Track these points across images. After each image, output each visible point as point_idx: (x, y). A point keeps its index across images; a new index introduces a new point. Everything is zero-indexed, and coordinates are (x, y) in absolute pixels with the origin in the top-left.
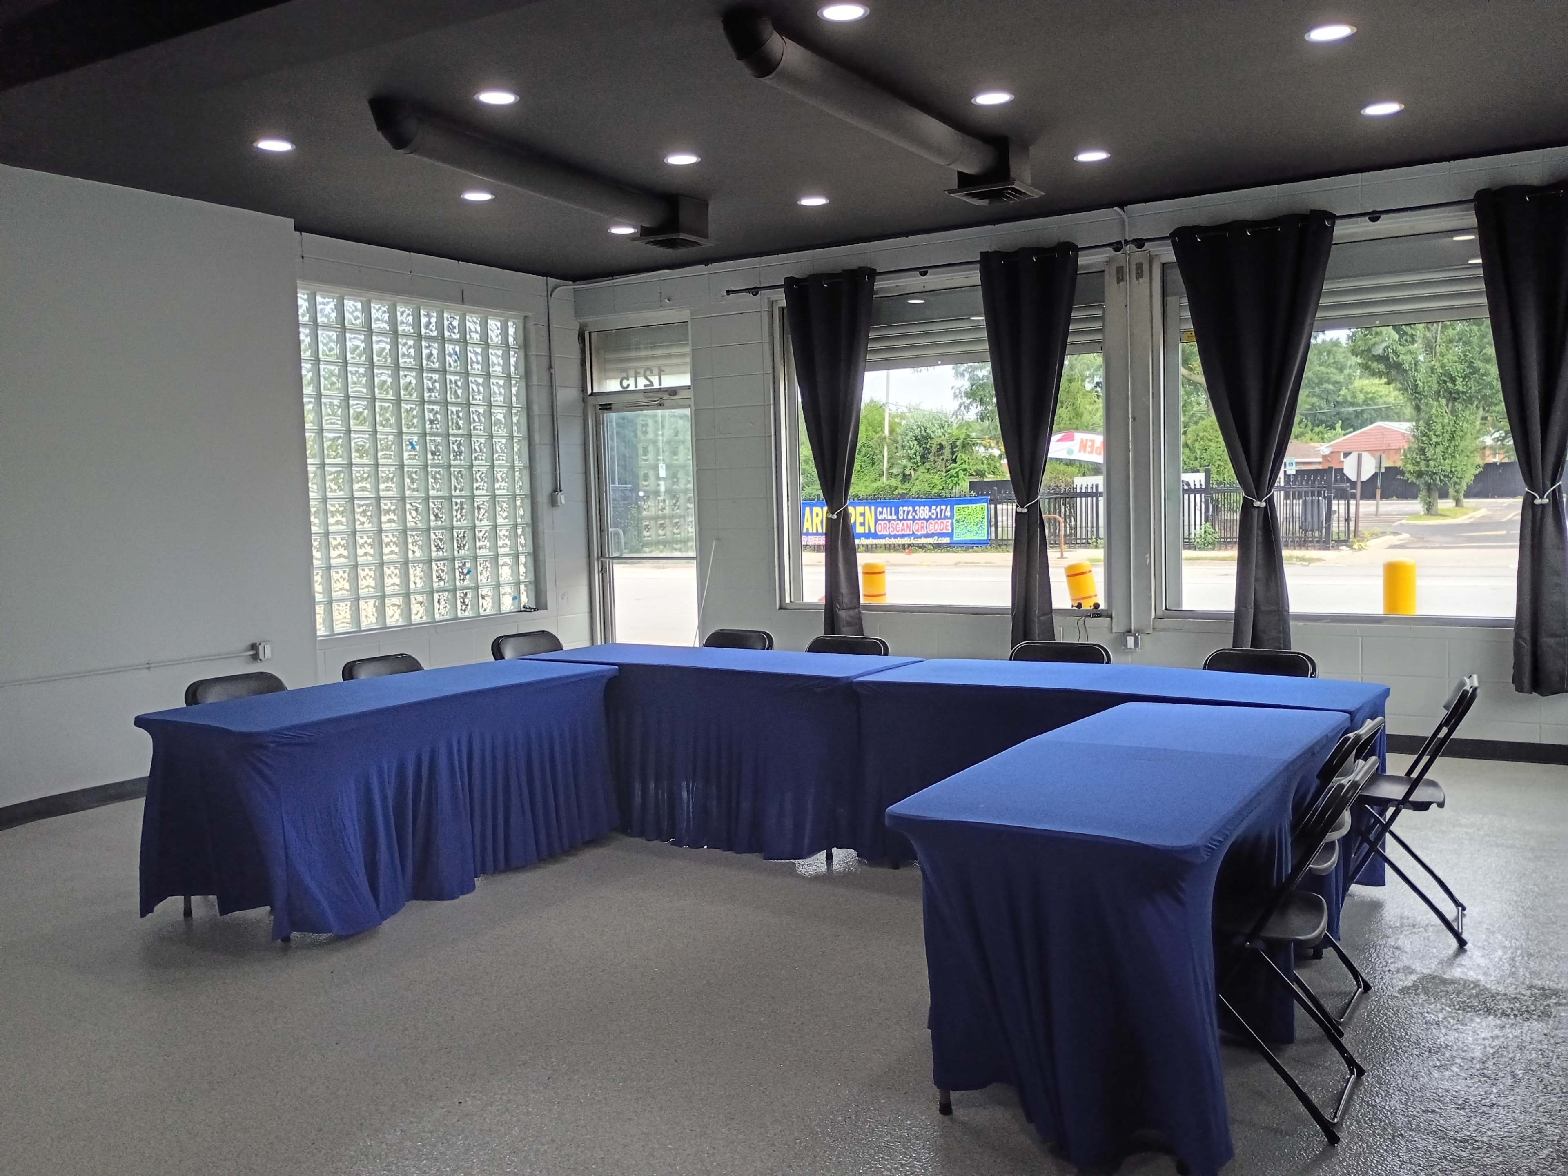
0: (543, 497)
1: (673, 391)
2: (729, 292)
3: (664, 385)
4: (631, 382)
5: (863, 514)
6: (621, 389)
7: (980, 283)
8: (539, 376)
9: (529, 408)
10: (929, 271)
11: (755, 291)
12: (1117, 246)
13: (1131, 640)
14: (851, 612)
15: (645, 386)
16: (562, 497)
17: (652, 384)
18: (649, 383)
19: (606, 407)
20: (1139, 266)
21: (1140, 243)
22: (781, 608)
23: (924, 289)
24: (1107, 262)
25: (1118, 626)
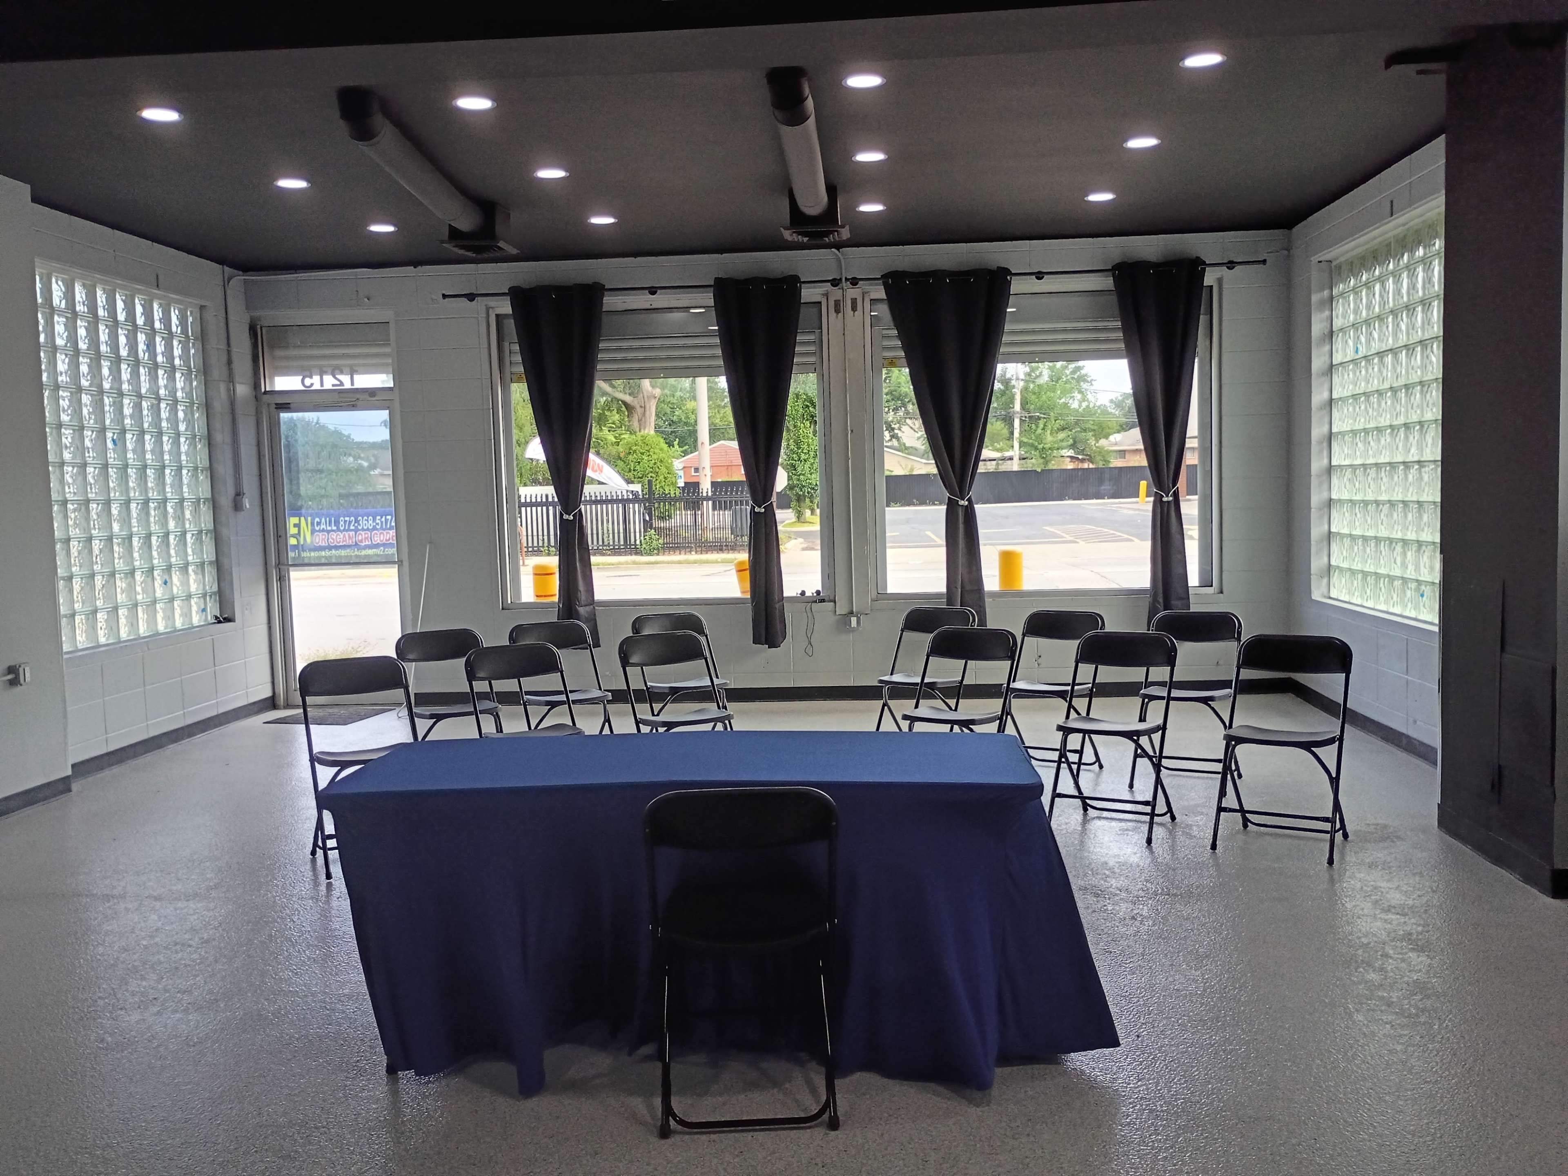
0: (226, 501)
1: (372, 392)
2: (444, 296)
3: (357, 385)
4: (316, 379)
6: (304, 388)
7: (713, 305)
8: (218, 372)
9: (208, 407)
10: (659, 291)
11: (471, 297)
12: (835, 283)
13: (854, 620)
14: (588, 609)
15: (333, 385)
16: (247, 500)
17: (342, 384)
18: (339, 383)
19: (285, 407)
20: (854, 302)
21: (854, 282)
22: (503, 609)
23: (651, 307)
24: (826, 295)
25: (841, 609)
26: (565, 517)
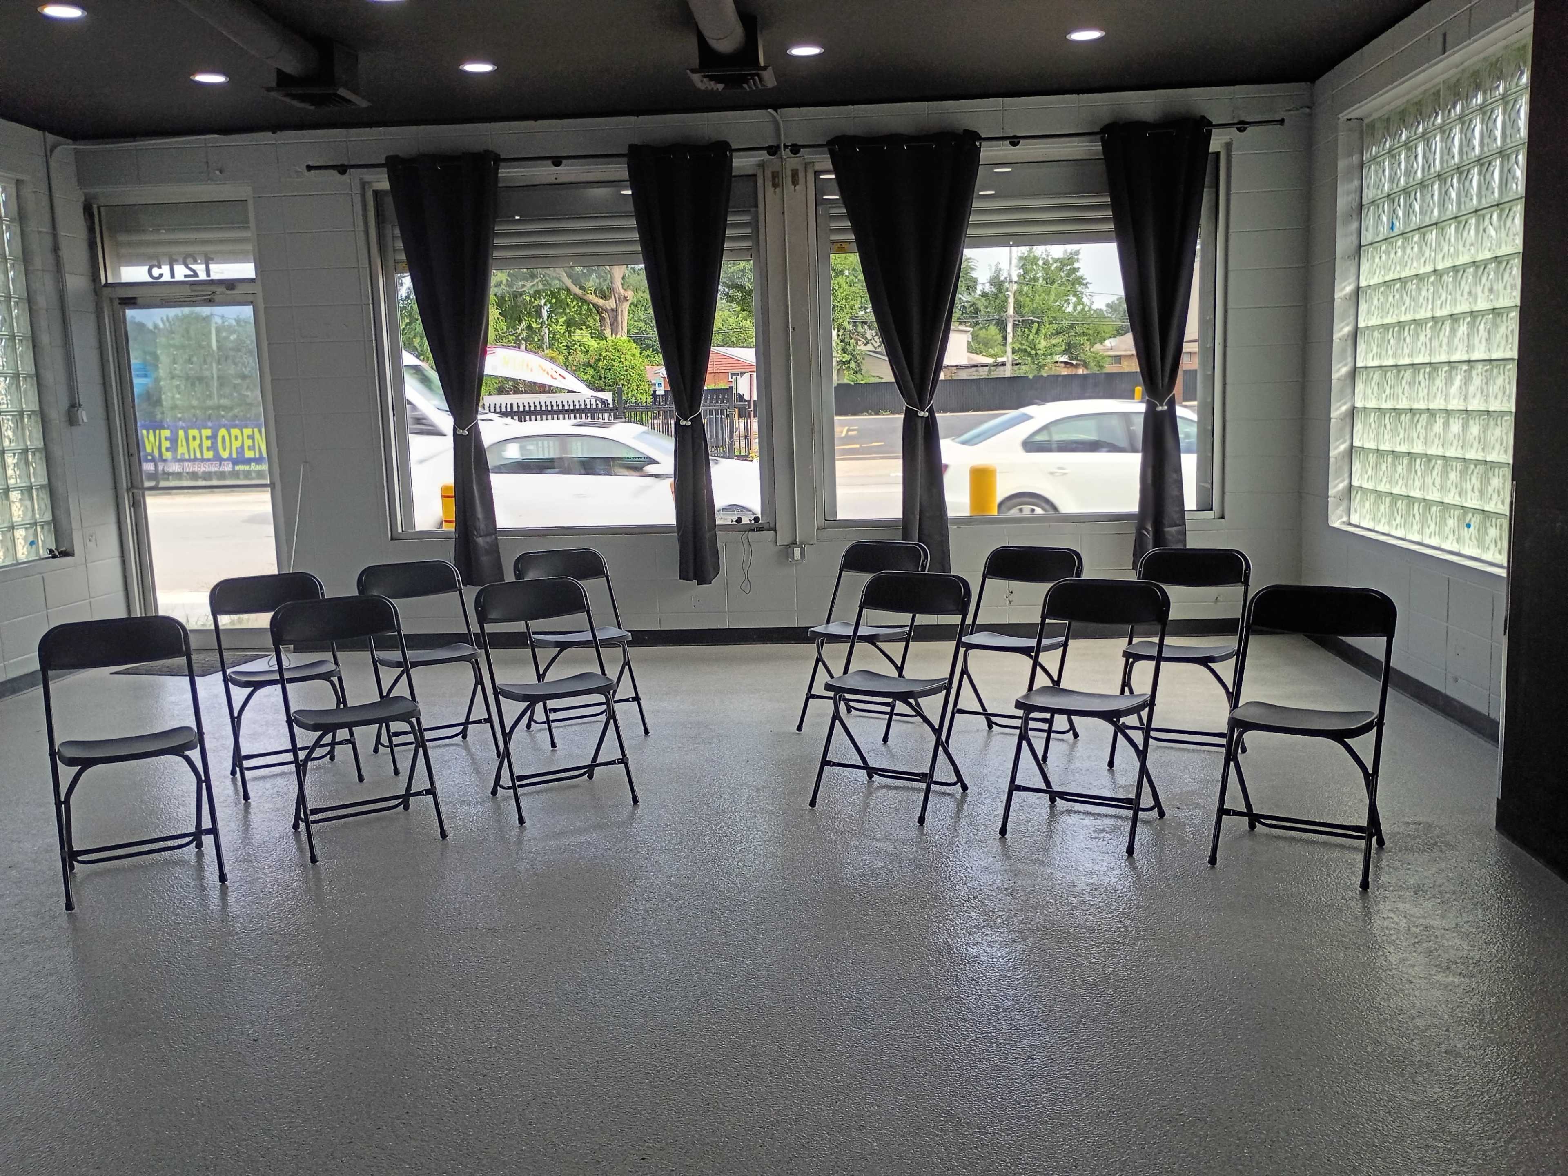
0: (56, 415)
1: (230, 284)
2: (309, 168)
3: (214, 276)
4: (165, 270)
5: (251, 437)
6: (151, 280)
7: (627, 178)
8: (41, 259)
9: (30, 301)
10: (564, 162)
11: (342, 169)
12: (773, 150)
13: (797, 552)
14: (488, 539)
15: (186, 276)
16: (84, 413)
17: (196, 274)
18: (191, 273)
19: (131, 302)
20: (795, 174)
21: (795, 149)
22: (392, 539)
23: (557, 181)
24: (762, 165)
25: (783, 538)
26: (460, 432)
